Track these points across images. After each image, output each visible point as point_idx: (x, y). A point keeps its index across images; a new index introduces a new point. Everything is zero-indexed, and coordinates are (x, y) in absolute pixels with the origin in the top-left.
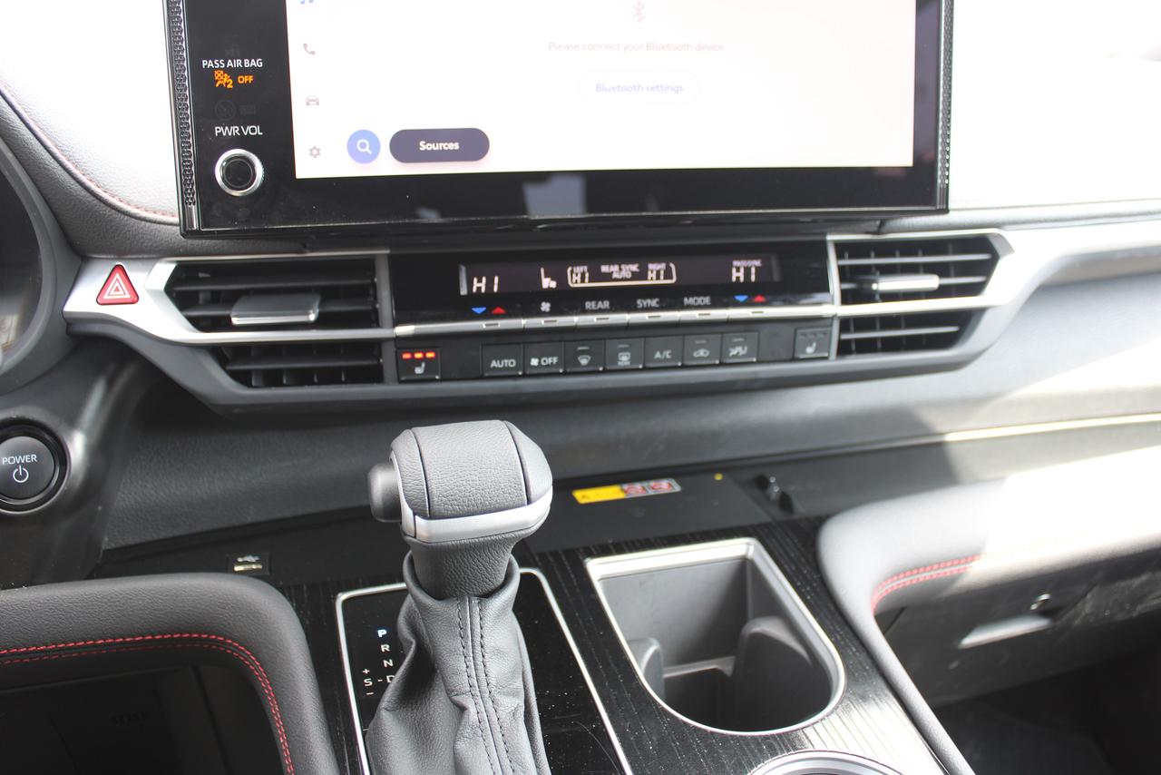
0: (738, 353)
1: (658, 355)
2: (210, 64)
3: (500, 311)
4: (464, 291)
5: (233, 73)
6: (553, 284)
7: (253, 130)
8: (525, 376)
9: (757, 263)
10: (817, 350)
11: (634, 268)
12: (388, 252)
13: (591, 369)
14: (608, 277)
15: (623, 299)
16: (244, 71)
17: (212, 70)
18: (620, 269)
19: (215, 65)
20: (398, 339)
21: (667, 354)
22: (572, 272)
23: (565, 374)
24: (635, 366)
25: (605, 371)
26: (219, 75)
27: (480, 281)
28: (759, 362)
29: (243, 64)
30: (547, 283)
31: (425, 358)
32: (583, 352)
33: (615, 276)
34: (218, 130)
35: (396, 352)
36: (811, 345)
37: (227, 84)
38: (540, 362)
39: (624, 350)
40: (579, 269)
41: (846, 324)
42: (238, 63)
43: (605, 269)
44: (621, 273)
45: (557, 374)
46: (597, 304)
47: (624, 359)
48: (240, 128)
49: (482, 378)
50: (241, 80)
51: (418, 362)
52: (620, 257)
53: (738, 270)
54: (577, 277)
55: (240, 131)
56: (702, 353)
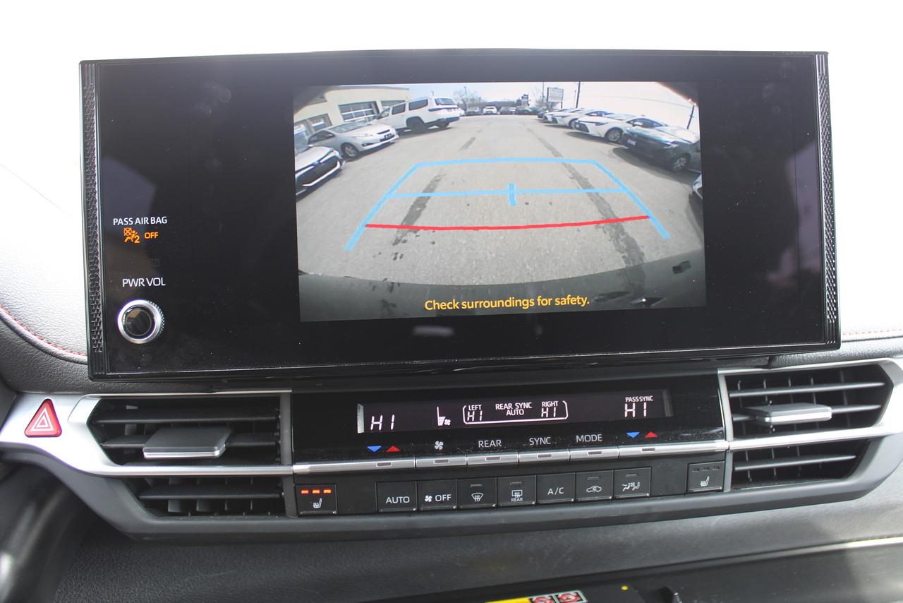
0: (631, 488)
1: (551, 491)
2: (120, 222)
3: (394, 449)
4: (360, 429)
5: (139, 229)
6: (448, 422)
7: (157, 282)
8: (419, 512)
9: (649, 398)
10: (710, 484)
11: (527, 405)
12: (291, 391)
13: (485, 505)
14: (502, 415)
15: (515, 437)
16: (150, 228)
17: (122, 227)
18: (514, 407)
19: (124, 223)
20: (295, 476)
21: (560, 490)
22: (467, 410)
23: (459, 510)
24: (527, 503)
25: (498, 508)
26: (128, 232)
27: (377, 420)
28: (652, 496)
29: (149, 221)
30: (442, 421)
31: (322, 494)
32: (476, 490)
33: (509, 413)
34: (125, 281)
35: (295, 487)
36: (705, 479)
37: (134, 239)
38: (433, 499)
39: (517, 487)
40: (474, 407)
41: (739, 456)
42: (145, 221)
43: (498, 407)
44: (515, 411)
45: (451, 511)
46: (489, 442)
47: (517, 496)
48: (145, 281)
49: (377, 513)
50: (147, 235)
51: (316, 498)
52: (514, 395)
53: (630, 407)
54: (472, 415)
55: (145, 283)
56: (594, 489)
